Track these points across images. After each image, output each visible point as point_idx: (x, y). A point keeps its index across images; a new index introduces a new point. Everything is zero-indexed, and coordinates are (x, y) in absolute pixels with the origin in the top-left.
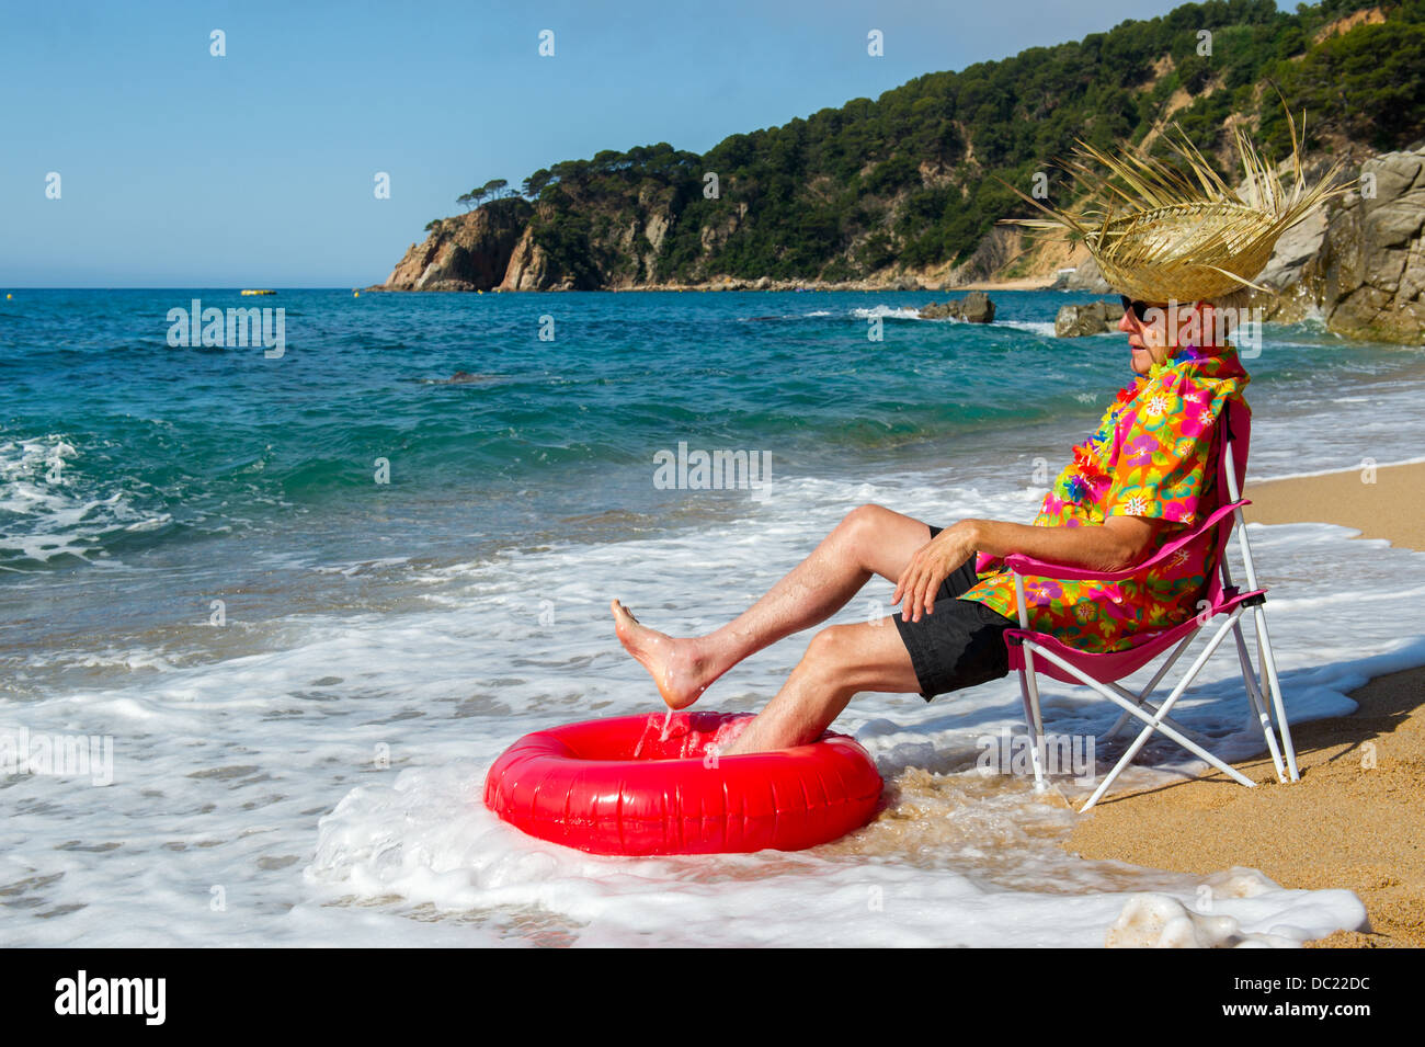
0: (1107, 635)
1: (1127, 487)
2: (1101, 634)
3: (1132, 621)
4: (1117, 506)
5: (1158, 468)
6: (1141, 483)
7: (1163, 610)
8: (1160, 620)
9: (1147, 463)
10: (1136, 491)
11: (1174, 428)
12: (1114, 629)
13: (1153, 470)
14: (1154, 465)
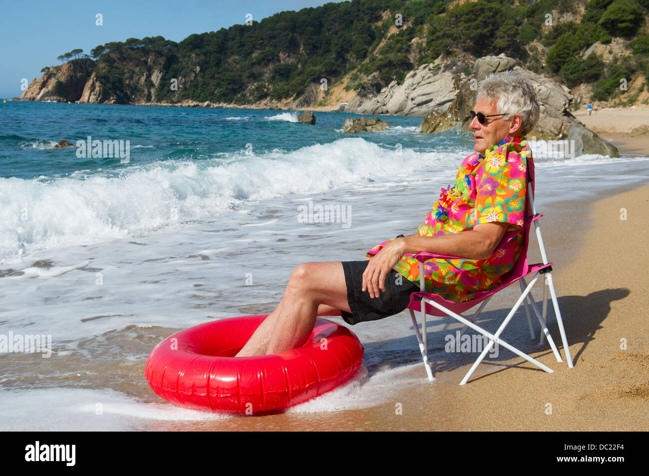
0: (459, 294)
1: (484, 207)
2: (456, 292)
3: (475, 287)
4: (482, 218)
5: (500, 196)
6: (493, 205)
9: (492, 193)
10: (491, 209)
11: (506, 174)
12: (462, 290)
13: (498, 197)
14: (498, 195)
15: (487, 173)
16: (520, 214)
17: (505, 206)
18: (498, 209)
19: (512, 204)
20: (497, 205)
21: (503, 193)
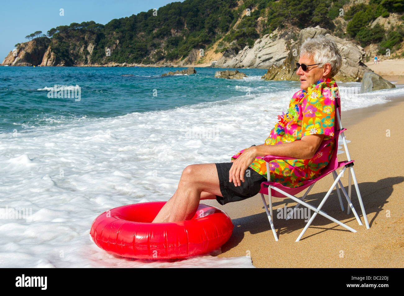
0: (293, 182)
1: (308, 125)
2: (291, 182)
3: (304, 178)
4: (306, 132)
5: (318, 117)
6: (314, 123)
7: (315, 174)
8: (313, 177)
9: (313, 116)
10: (312, 126)
11: (321, 103)
12: (295, 180)
14: (316, 117)
15: (309, 102)
16: (332, 128)
17: (321, 123)
18: (317, 125)
19: (326, 122)
20: (317, 123)
21: (320, 115)
